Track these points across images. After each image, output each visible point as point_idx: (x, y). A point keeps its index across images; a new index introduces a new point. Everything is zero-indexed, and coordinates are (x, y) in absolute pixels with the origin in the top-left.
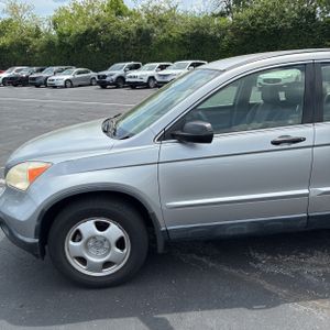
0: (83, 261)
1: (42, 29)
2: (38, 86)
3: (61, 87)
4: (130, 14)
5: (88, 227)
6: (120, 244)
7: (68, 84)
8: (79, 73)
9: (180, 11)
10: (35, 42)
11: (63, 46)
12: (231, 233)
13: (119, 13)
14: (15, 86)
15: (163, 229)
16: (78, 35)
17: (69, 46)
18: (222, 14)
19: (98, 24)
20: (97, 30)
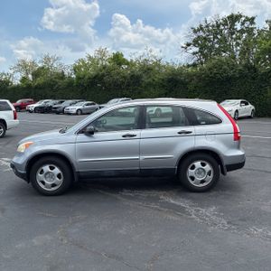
0: (43, 183)
1: (66, 73)
2: (58, 113)
3: (74, 114)
4: (128, 64)
5: (46, 168)
6: (59, 176)
7: (79, 112)
8: (87, 105)
9: (163, 63)
10: (60, 82)
11: (79, 85)
16: (89, 78)
17: (83, 86)
18: (194, 65)
19: (104, 71)
20: (103, 75)
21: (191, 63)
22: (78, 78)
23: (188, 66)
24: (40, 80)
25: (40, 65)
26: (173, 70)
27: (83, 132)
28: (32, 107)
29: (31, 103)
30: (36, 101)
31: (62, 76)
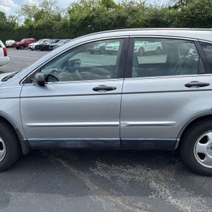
4: (116, 7)
9: (147, 5)
10: (57, 24)
11: (72, 26)
12: (70, 146)
13: (108, 6)
14: (42, 50)
15: (25, 139)
16: (81, 20)
17: (76, 27)
18: (176, 7)
19: (93, 13)
20: (93, 17)
21: (172, 5)
22: (72, 20)
23: (170, 8)
24: (40, 22)
25: (40, 9)
26: (156, 11)
27: (31, 82)
28: (33, 45)
29: (33, 42)
30: (37, 40)
31: (58, 18)
